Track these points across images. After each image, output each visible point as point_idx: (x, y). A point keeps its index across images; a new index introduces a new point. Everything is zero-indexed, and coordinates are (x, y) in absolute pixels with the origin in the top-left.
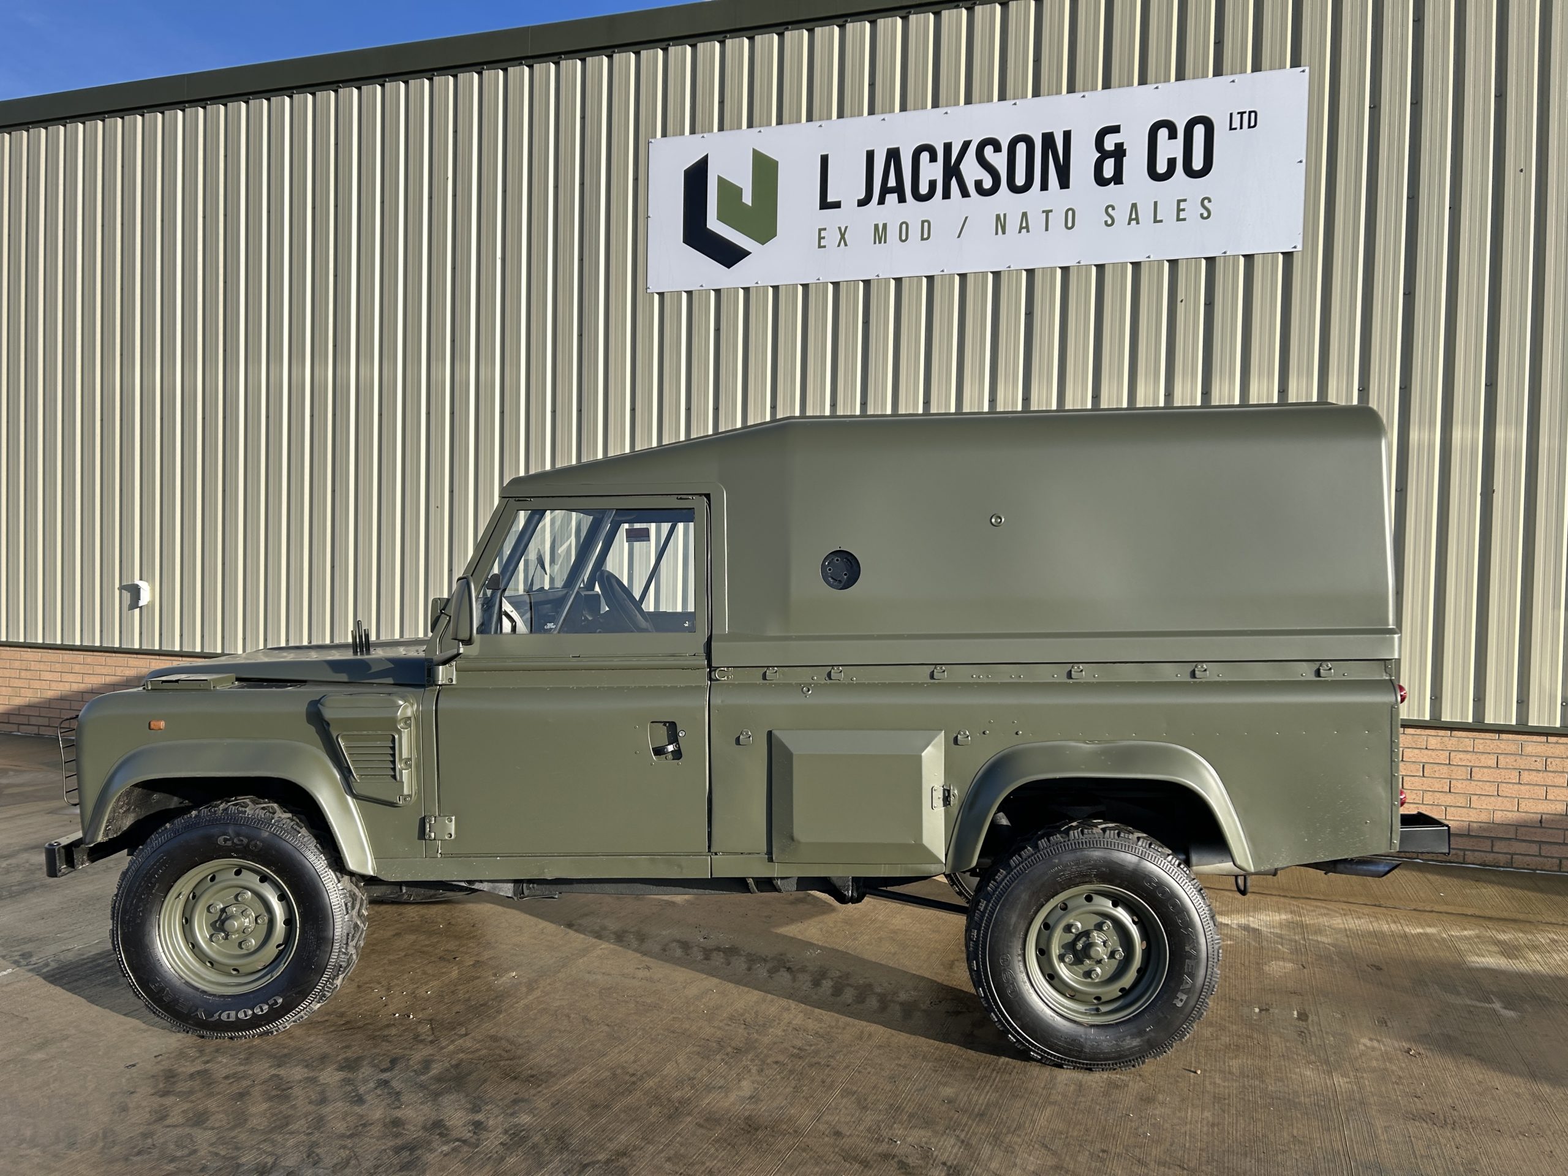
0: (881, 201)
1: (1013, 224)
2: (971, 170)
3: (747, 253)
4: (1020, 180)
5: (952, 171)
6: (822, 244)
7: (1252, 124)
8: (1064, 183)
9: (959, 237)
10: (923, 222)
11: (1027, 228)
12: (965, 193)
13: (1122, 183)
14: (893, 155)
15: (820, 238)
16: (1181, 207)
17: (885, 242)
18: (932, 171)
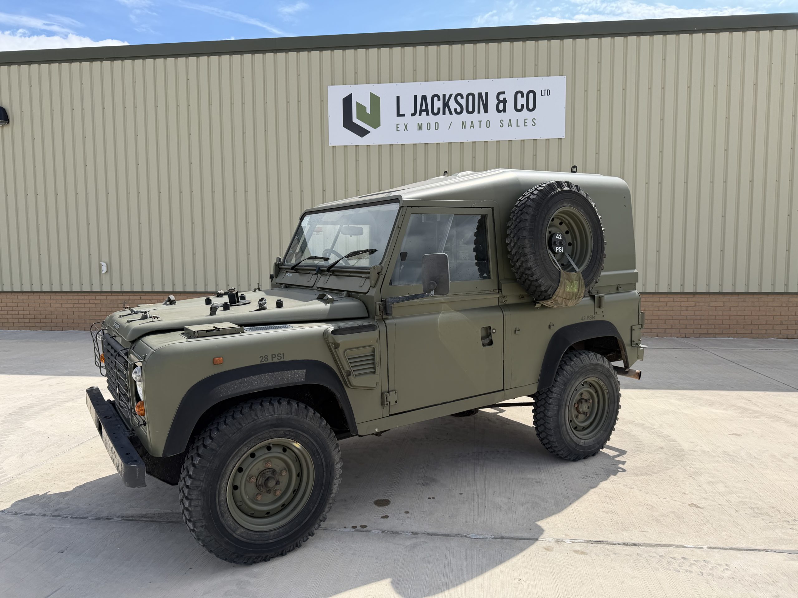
0: (420, 115)
1: (468, 125)
2: (453, 105)
3: (369, 132)
4: (470, 109)
5: (446, 105)
6: (398, 130)
7: (548, 94)
8: (486, 111)
9: (449, 129)
10: (436, 123)
11: (473, 127)
12: (451, 113)
13: (505, 112)
14: (424, 97)
15: (397, 127)
16: (526, 121)
17: (422, 130)
18: (438, 104)
